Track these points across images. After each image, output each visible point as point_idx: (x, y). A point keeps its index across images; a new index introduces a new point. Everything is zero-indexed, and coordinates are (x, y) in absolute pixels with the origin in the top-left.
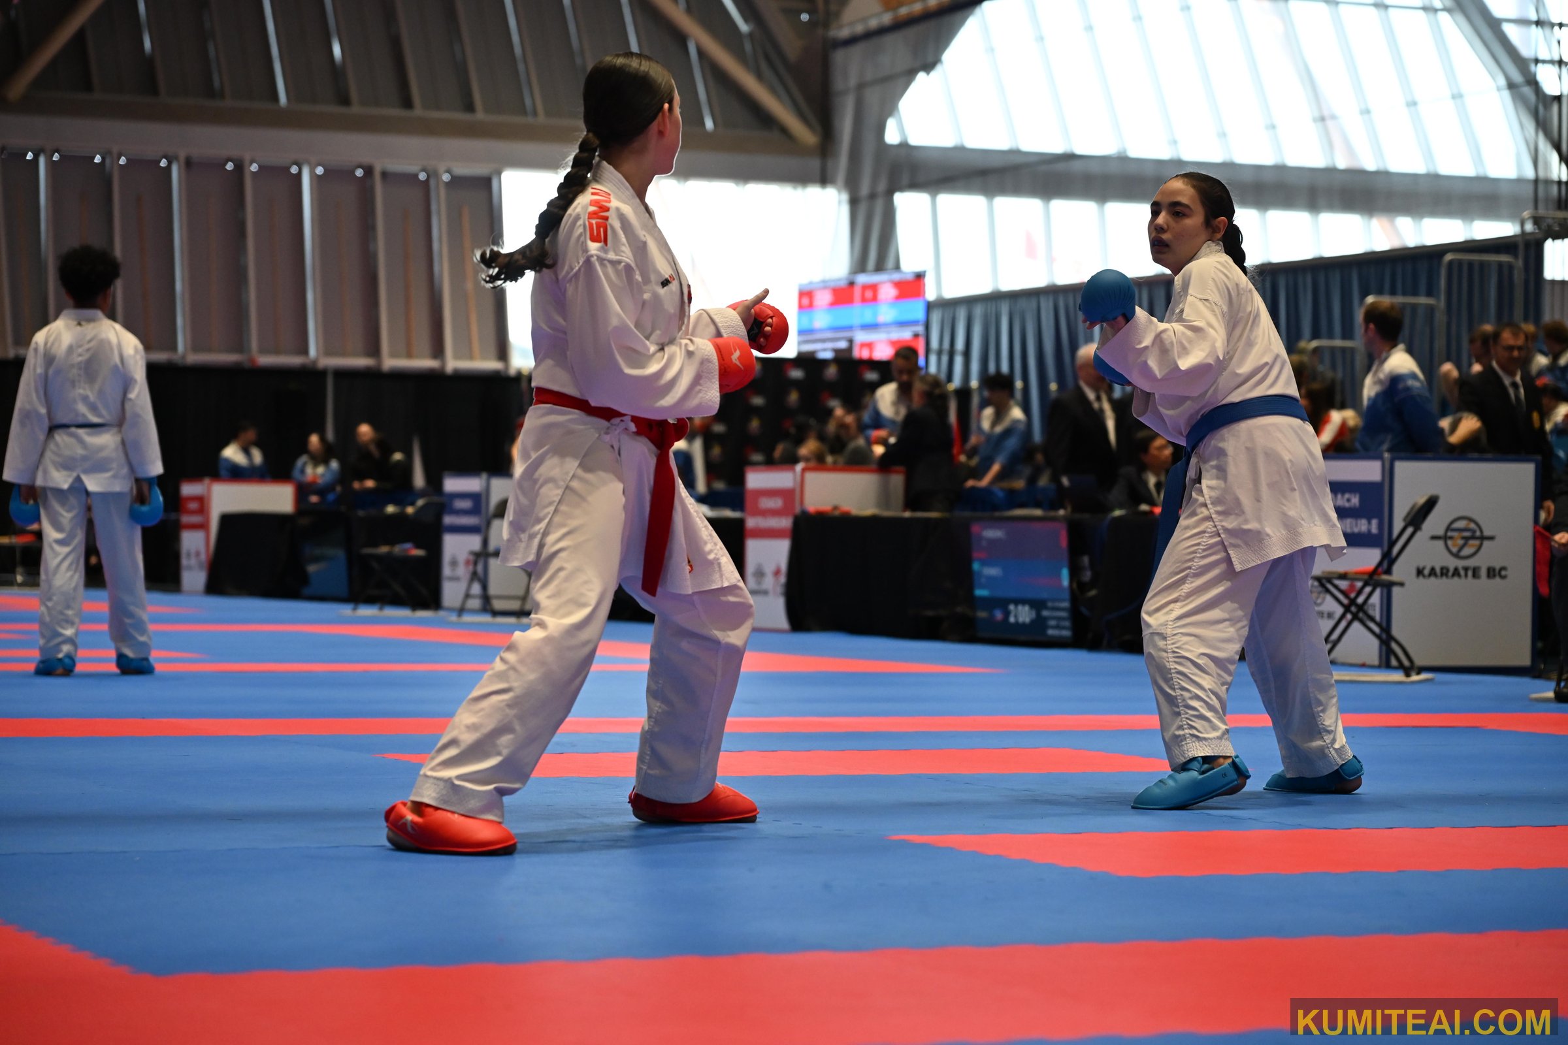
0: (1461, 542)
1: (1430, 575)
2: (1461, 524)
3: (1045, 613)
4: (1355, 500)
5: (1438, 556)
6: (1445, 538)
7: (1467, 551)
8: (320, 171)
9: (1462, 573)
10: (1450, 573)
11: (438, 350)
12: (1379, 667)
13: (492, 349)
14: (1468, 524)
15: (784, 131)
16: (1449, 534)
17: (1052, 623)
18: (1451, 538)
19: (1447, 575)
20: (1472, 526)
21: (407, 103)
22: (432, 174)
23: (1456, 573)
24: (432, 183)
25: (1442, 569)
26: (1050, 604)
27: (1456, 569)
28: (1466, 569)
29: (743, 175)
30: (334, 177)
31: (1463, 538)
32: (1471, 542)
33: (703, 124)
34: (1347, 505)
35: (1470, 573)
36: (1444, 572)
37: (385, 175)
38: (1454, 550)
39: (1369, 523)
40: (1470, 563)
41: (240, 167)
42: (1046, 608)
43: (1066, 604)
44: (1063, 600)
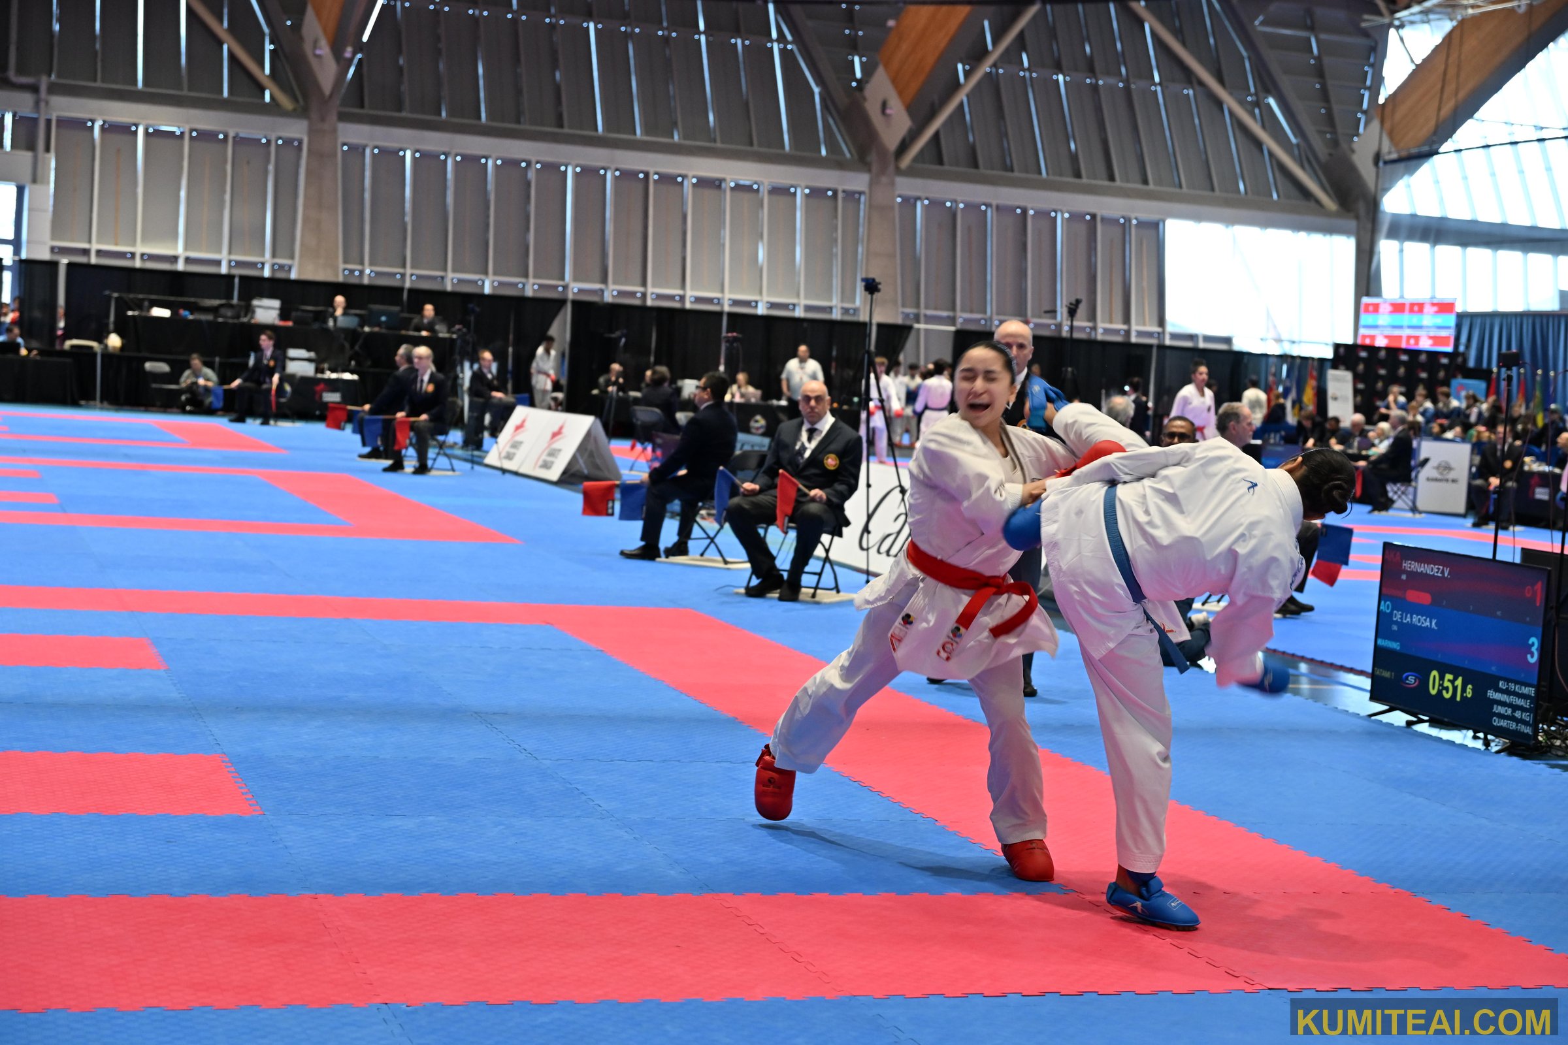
8: (1067, 215)
11: (1127, 319)
13: (1155, 319)
15: (1318, 202)
21: (1112, 178)
22: (1128, 220)
24: (1127, 224)
29: (1297, 227)
30: (1075, 217)
33: (1272, 196)
37: (1103, 219)
41: (1025, 211)
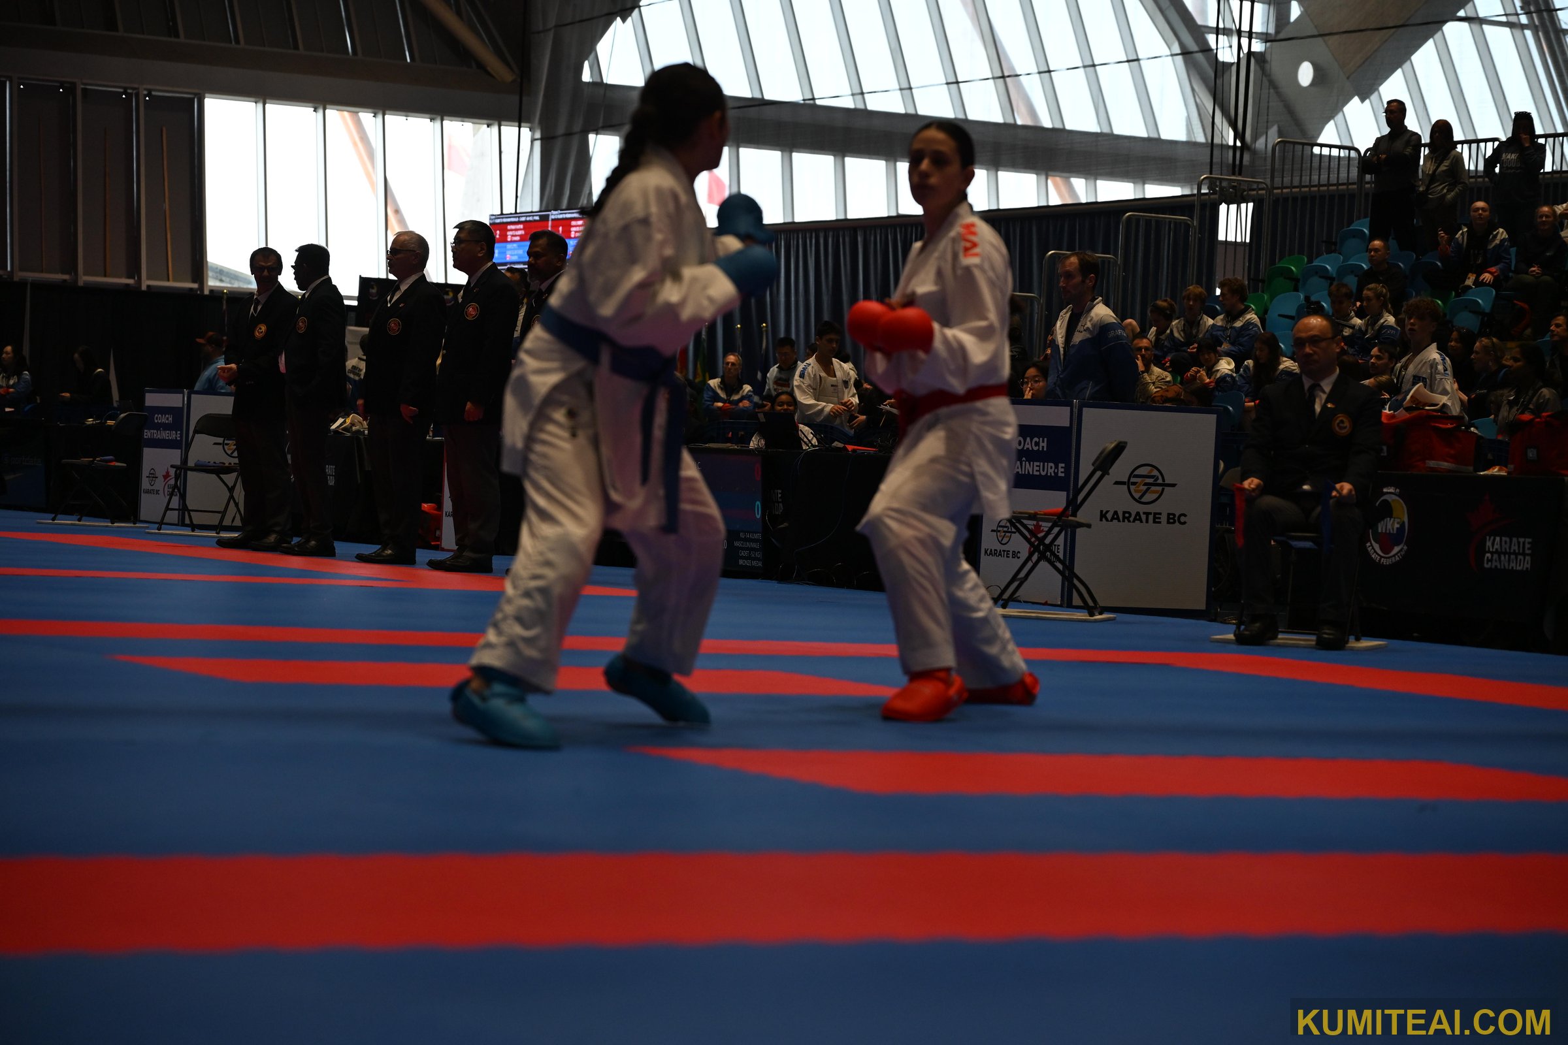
0: (1145, 488)
1: (1113, 519)
2: (1143, 471)
3: (737, 544)
4: (1044, 444)
5: (1121, 501)
6: (1128, 484)
7: (1148, 497)
9: (1144, 517)
10: (1131, 519)
11: (133, 269)
12: (1061, 606)
13: (188, 269)
14: (1151, 471)
16: (1133, 480)
17: (744, 553)
18: (1134, 484)
19: (1128, 518)
20: (1155, 473)
21: (111, 24)
23: (1138, 517)
24: (134, 103)
25: (1124, 513)
26: (742, 535)
27: (1138, 514)
28: (1147, 514)
31: (1146, 484)
32: (1153, 488)
33: (402, 57)
34: (1036, 448)
35: (1151, 517)
36: (1127, 516)
37: (87, 94)
38: (1137, 496)
39: (1057, 467)
40: (1151, 508)
42: (739, 539)
43: (758, 536)
44: (756, 533)
